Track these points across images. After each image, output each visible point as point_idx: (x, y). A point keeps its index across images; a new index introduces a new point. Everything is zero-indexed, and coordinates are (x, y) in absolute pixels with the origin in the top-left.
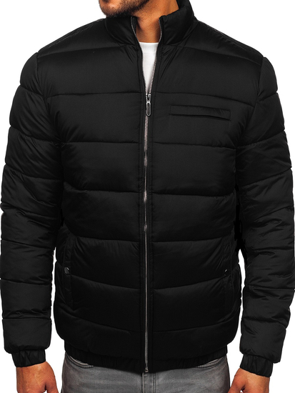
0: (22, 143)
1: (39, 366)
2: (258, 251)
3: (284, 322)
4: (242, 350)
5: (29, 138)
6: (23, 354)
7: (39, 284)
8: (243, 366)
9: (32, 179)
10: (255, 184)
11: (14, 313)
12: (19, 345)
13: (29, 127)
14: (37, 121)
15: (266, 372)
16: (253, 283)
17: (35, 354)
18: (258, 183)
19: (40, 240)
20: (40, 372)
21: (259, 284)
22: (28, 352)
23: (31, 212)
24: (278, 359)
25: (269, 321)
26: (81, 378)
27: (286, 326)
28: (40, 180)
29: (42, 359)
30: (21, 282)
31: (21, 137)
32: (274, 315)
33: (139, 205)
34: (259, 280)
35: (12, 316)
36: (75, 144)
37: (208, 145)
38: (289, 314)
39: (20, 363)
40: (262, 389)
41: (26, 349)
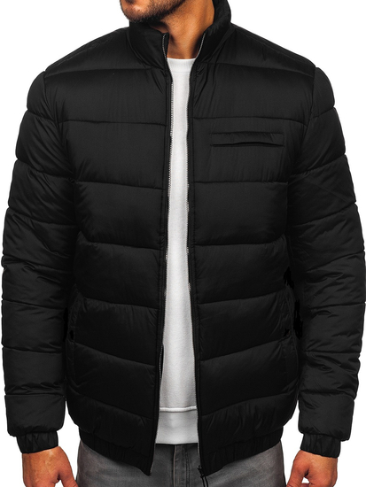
0: (32, 180)
1: (51, 452)
2: (315, 310)
3: (352, 392)
4: (301, 429)
5: (41, 174)
6: (30, 437)
7: (50, 352)
8: (304, 447)
9: (45, 225)
10: (309, 224)
11: (19, 388)
12: (26, 426)
13: (40, 160)
14: (50, 152)
15: (333, 453)
16: (311, 348)
17: (45, 437)
18: (313, 223)
19: (52, 300)
20: (52, 459)
21: (318, 349)
22: (36, 435)
23: (42, 265)
24: (347, 437)
25: (334, 392)
26: (101, 463)
27: (354, 397)
28: (54, 226)
29: (54, 443)
30: (28, 350)
31: (31, 173)
32: (339, 386)
33: (159, 265)
34: (319, 344)
35: (17, 392)
36: (84, 184)
37: (257, 181)
38: (357, 382)
39: (26, 448)
40: (329, 472)
41: (33, 430)
